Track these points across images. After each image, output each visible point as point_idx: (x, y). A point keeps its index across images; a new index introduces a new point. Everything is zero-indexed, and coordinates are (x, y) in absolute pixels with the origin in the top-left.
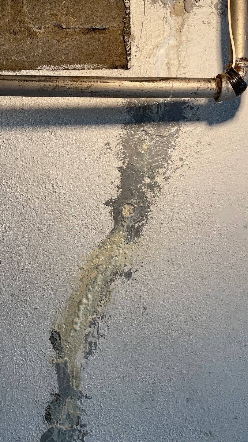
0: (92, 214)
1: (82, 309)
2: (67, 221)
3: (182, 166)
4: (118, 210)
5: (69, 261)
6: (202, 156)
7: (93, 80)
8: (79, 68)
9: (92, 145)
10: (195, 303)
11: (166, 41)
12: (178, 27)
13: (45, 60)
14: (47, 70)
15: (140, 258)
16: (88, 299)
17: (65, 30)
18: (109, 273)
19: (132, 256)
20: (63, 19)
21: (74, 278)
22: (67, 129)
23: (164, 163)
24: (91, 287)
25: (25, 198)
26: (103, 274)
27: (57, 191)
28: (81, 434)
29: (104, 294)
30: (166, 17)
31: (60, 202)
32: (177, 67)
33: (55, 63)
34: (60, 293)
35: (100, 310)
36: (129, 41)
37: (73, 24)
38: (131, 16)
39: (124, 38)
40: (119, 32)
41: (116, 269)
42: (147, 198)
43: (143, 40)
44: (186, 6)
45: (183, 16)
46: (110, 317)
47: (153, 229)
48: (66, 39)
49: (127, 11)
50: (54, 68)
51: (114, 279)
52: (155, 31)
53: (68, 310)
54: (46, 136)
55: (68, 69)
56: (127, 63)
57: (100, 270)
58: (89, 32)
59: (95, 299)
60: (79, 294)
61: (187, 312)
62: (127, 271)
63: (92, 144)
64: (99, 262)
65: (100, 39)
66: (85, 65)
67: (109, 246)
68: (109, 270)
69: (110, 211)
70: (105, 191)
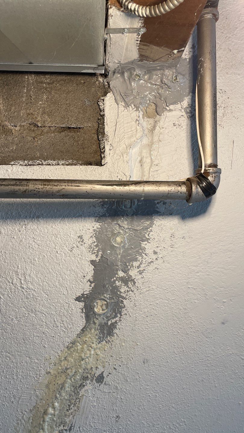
0: (62, 311)
1: (47, 420)
2: (34, 319)
3: (156, 259)
4: (90, 306)
5: (34, 364)
6: (176, 249)
7: (64, 184)
8: (53, 164)
9: (65, 238)
10: (173, 410)
11: (138, 141)
12: (150, 128)
13: (19, 155)
14: (21, 165)
15: (113, 359)
16: (54, 408)
17: (41, 128)
18: (78, 377)
19: (104, 357)
20: (39, 118)
21: (39, 384)
22: (39, 223)
23: (138, 257)
24: (58, 394)
26: (72, 379)
27: (25, 287)
29: (73, 401)
30: (138, 119)
31: (27, 298)
32: (149, 164)
34: (23, 402)
35: (67, 420)
36: (103, 140)
37: (48, 123)
38: (105, 118)
39: (98, 137)
40: (94, 131)
41: (87, 373)
42: (121, 292)
43: (117, 140)
44: (158, 109)
45: (155, 119)
46: (79, 428)
47: (127, 326)
48: (41, 136)
49: (101, 113)
51: (84, 384)
52: (128, 132)
53: (32, 421)
54: (16, 229)
55: (42, 164)
56: (101, 160)
57: (68, 374)
58: (65, 131)
59: (63, 408)
60: (44, 402)
61: (164, 420)
62: (98, 374)
64: (67, 365)
65: (75, 137)
66: (59, 161)
67: (80, 347)
68: (78, 375)
69: (81, 307)
70: (77, 285)
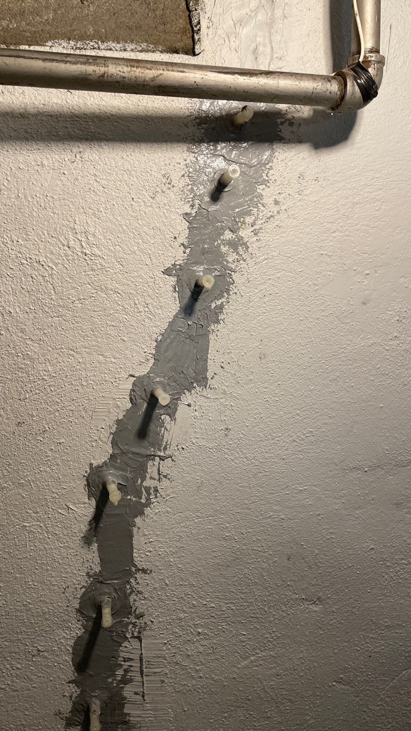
0: (145, 289)
2: (106, 301)
3: (278, 212)
4: (186, 281)
5: (111, 365)
6: (306, 197)
7: (161, 67)
8: (117, 49)
9: (143, 177)
11: (253, 14)
13: (59, 30)
14: (64, 47)
15: (220, 355)
21: (119, 390)
22: (101, 150)
23: (252, 208)
25: (35, 264)
27: (88, 252)
28: (135, 628)
31: (93, 270)
32: (268, 57)
33: (77, 37)
34: (98, 415)
36: (196, 10)
39: (187, 5)
42: (228, 262)
43: (219, 10)
46: (177, 447)
47: (237, 309)
50: (75, 45)
54: (66, 159)
55: (99, 48)
56: (194, 45)
63: (141, 175)
66: (127, 45)
69: (172, 283)
70: (165, 251)
